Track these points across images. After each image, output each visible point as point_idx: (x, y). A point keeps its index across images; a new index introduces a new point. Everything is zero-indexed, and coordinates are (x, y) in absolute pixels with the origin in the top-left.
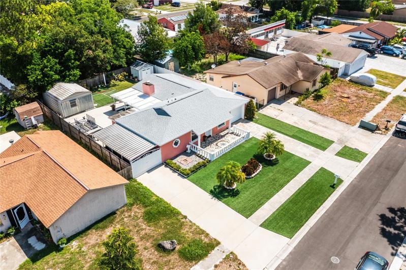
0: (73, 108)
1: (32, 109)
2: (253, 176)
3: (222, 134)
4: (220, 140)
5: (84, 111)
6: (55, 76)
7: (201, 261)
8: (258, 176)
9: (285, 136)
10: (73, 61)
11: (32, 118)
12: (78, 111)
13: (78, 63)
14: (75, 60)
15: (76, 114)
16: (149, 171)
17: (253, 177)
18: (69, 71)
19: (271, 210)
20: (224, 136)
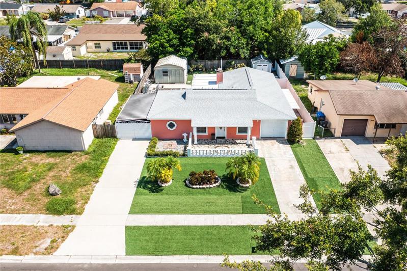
0: (165, 77)
1: (134, 68)
2: (194, 186)
3: (238, 141)
4: (227, 145)
5: (174, 83)
6: (169, 48)
7: (51, 215)
8: (201, 190)
9: (301, 174)
10: (189, 39)
11: (131, 74)
12: (169, 82)
13: (193, 42)
14: (192, 38)
15: (166, 83)
16: (134, 139)
17: (194, 188)
18: (183, 47)
19: (157, 223)
20: (237, 144)
